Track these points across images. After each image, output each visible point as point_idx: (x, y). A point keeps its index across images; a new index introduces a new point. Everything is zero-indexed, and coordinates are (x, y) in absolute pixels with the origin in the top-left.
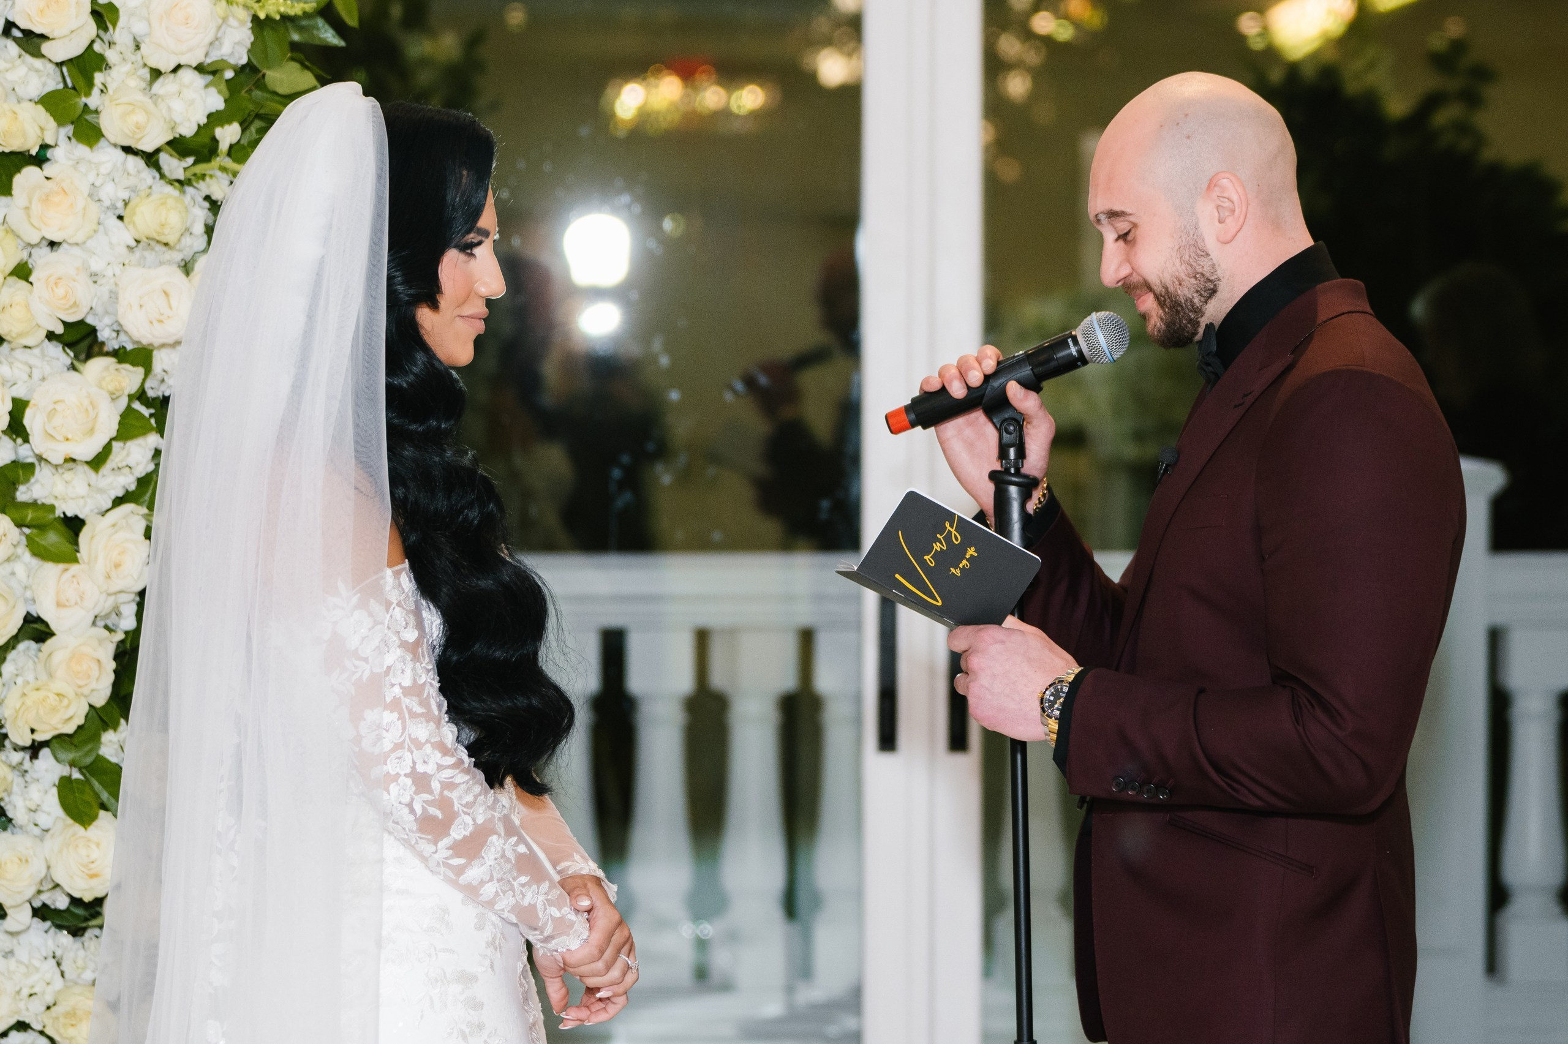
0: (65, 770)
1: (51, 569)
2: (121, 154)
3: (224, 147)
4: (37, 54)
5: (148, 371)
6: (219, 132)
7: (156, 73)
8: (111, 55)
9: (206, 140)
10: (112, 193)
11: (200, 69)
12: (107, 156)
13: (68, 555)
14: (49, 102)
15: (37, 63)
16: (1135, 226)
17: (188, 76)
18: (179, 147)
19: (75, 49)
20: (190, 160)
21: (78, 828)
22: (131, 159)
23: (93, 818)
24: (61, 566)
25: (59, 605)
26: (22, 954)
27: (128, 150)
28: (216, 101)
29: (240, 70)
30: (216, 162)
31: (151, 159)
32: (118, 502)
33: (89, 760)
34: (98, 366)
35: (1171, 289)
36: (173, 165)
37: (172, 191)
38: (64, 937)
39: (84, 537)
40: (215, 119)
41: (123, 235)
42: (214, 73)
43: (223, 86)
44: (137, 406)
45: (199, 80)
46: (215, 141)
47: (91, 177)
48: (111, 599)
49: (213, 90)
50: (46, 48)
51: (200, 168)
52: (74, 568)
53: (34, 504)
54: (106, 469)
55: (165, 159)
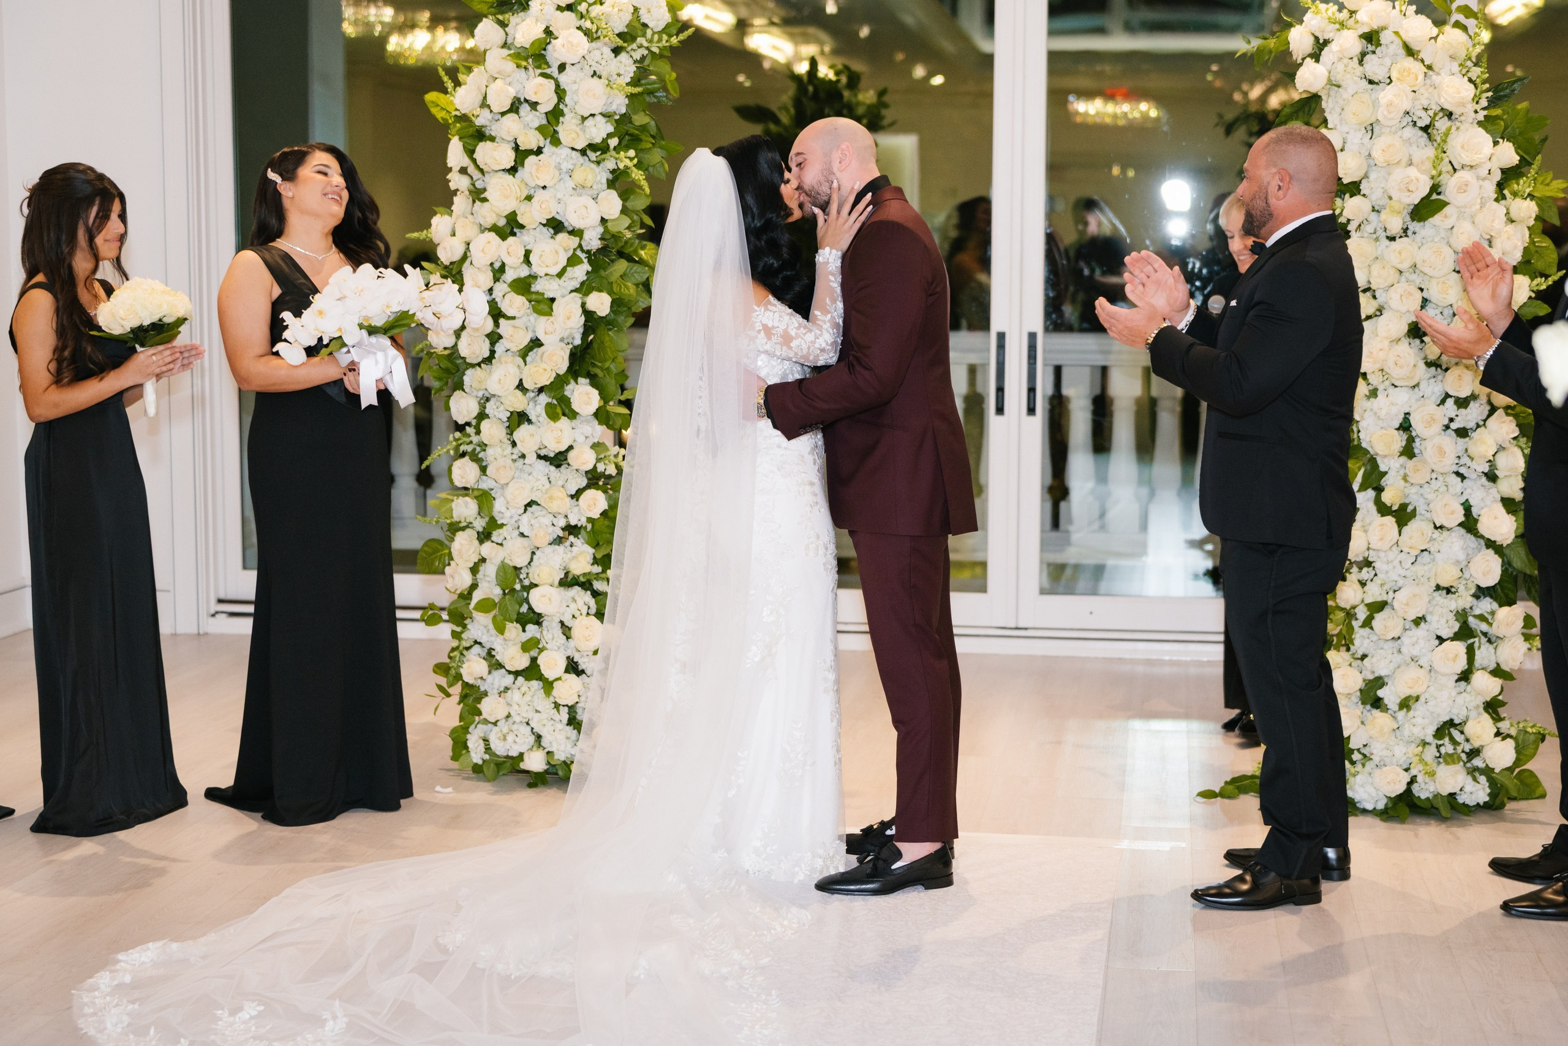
0: (550, 400)
1: (543, 319)
2: (570, 150)
3: (612, 147)
4: (536, 110)
5: (581, 239)
6: (609, 141)
7: (584, 119)
8: (566, 110)
9: (605, 145)
10: (565, 166)
11: (603, 115)
12: (563, 152)
13: (549, 313)
14: (540, 129)
15: (537, 113)
16: (805, 160)
17: (599, 118)
18: (592, 147)
19: (549, 107)
20: (599, 153)
21: (552, 423)
22: (574, 152)
23: (559, 419)
24: (547, 318)
25: (546, 333)
26: (534, 474)
27: (573, 149)
28: (610, 129)
29: (623, 116)
30: (608, 154)
31: (583, 152)
32: (572, 291)
33: (559, 396)
34: (562, 237)
35: (816, 187)
36: (593, 156)
37: (593, 166)
38: (553, 468)
39: (555, 306)
40: (609, 136)
41: (570, 184)
42: (609, 117)
43: (614, 122)
44: (579, 253)
45: (603, 120)
46: (608, 146)
47: (558, 160)
48: (569, 331)
49: (609, 124)
50: (539, 107)
51: (603, 156)
52: (551, 319)
53: (537, 293)
54: (563, 278)
55: (589, 152)
